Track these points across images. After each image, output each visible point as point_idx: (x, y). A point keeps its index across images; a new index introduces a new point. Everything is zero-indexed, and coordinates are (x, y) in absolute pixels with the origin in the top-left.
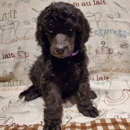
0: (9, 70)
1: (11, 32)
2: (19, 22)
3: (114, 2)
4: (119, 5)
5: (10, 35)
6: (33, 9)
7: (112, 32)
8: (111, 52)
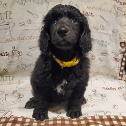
0: (3, 67)
1: (6, 32)
2: (14, 24)
3: (100, 16)
4: (104, 19)
5: (5, 35)
6: (28, 11)
7: (96, 42)
8: (94, 58)
